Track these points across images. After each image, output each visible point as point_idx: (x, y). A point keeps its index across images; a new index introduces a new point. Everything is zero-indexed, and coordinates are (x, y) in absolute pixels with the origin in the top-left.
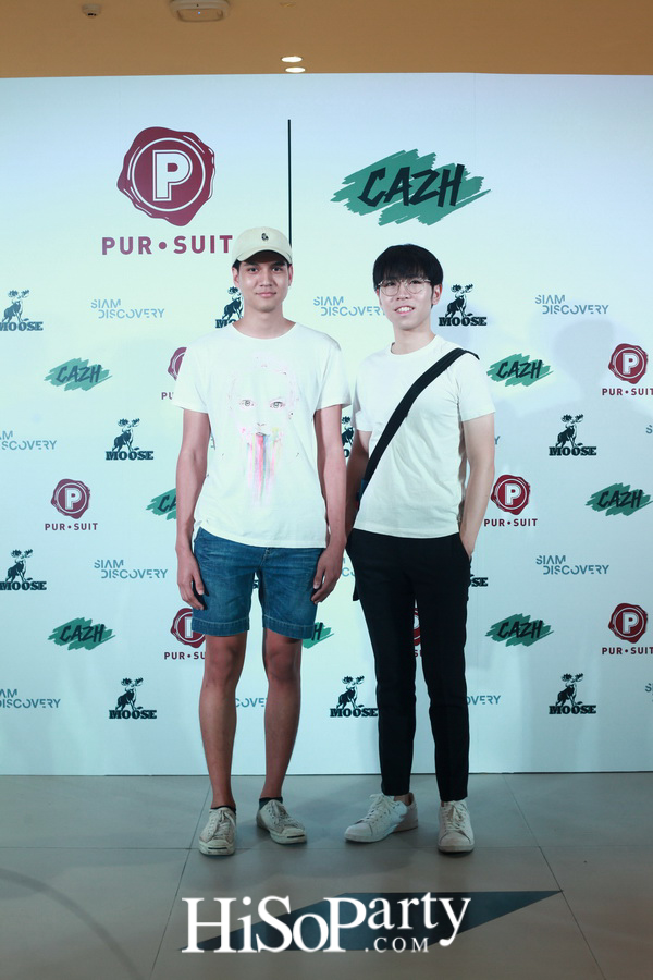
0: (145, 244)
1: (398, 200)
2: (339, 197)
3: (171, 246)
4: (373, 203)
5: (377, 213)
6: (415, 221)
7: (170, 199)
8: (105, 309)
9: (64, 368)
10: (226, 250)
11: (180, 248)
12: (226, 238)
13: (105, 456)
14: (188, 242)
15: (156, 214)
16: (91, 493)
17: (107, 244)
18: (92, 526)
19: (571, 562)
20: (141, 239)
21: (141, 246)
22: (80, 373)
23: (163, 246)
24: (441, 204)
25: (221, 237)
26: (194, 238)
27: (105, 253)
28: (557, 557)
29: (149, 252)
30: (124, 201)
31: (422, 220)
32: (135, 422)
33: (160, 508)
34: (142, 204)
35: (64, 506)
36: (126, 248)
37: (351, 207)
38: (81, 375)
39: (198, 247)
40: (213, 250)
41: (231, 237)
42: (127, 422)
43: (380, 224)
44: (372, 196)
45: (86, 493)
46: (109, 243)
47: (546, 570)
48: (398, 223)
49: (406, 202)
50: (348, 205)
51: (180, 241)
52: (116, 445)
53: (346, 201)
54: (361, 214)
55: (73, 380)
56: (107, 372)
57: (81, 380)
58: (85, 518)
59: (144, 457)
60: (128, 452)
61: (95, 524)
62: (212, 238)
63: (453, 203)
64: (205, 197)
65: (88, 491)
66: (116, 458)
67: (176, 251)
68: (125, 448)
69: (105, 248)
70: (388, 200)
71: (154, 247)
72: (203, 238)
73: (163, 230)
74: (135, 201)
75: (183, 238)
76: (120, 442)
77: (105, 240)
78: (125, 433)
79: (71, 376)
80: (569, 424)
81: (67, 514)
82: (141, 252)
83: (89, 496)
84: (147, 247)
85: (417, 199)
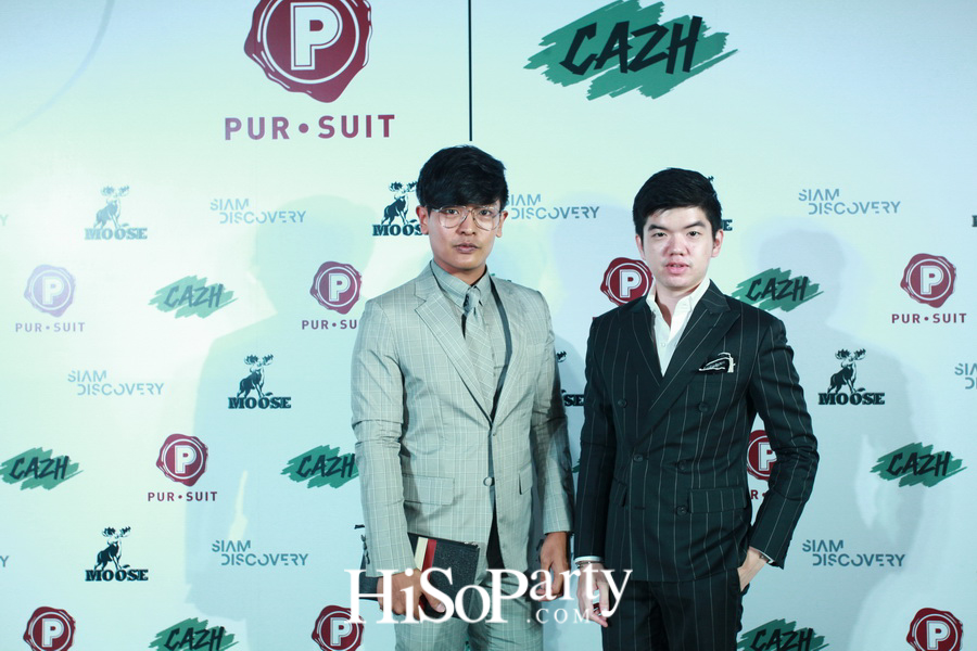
0: (280, 127)
1: (614, 65)
2: (535, 62)
3: (315, 129)
4: (580, 71)
5: (586, 84)
6: (635, 93)
7: (313, 68)
8: (228, 211)
9: (175, 289)
10: (386, 134)
11: (327, 132)
12: (386, 118)
13: (227, 403)
14: (337, 124)
15: (294, 87)
16: (209, 452)
17: (231, 126)
18: (210, 496)
19: (852, 550)
20: (275, 120)
21: (275, 129)
22: (196, 294)
23: (304, 128)
24: (670, 69)
25: (380, 117)
26: (344, 119)
27: (228, 137)
28: (831, 542)
29: (286, 136)
30: (253, 69)
31: (646, 92)
32: (267, 359)
33: (299, 472)
34: (277, 74)
35: (172, 469)
36: (256, 132)
37: (550, 75)
38: (199, 297)
39: (350, 130)
40: (369, 134)
41: (392, 117)
42: (256, 359)
43: (590, 98)
44: (578, 61)
45: (202, 452)
46: (233, 125)
47: (816, 560)
48: (613, 96)
49: (624, 68)
50: (546, 73)
51: (326, 122)
52: (242, 389)
53: (544, 68)
54: (564, 85)
55: (186, 304)
56: (231, 293)
57: (197, 304)
58: (202, 485)
59: (278, 405)
60: (257, 398)
61: (214, 493)
62: (369, 118)
63: (687, 68)
64: (359, 64)
65: (204, 449)
66: (242, 407)
67: (322, 136)
68: (253, 394)
69: (229, 131)
70: (599, 66)
71: (292, 130)
72: (356, 118)
73: (304, 107)
74: (267, 70)
75: (331, 118)
76: (247, 385)
77: (228, 121)
78: (254, 373)
79: (183, 298)
80: (846, 362)
81: (177, 480)
82: (275, 137)
83: (206, 455)
84: (283, 130)
85: (639, 64)
